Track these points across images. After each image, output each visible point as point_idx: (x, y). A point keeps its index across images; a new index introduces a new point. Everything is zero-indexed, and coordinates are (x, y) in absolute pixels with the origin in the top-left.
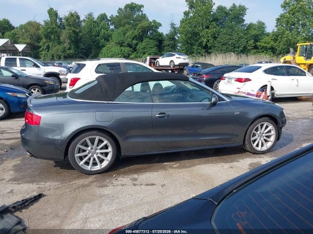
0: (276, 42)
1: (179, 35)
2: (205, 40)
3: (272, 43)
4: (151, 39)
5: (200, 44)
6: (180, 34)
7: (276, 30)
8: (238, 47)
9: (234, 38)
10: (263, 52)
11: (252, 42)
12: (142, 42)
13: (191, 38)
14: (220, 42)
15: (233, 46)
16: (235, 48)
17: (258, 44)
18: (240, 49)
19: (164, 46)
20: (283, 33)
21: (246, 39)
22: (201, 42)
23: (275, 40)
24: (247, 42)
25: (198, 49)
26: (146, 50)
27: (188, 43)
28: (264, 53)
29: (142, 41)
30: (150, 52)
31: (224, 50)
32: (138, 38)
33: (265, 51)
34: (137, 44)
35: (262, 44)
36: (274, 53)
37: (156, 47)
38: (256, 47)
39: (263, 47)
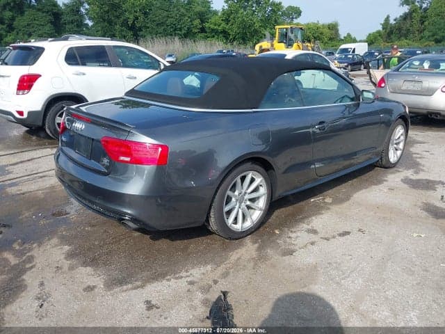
0: (227, 24)
1: (87, 7)
2: (132, 17)
3: (223, 24)
4: (39, 10)
5: (125, 23)
6: (89, 4)
7: (226, 7)
8: (180, 30)
9: (173, 15)
10: (214, 37)
11: (197, 22)
12: (22, 16)
13: (108, 12)
14: (154, 21)
15: (173, 27)
16: (175, 30)
17: (207, 25)
18: (183, 32)
19: (65, 24)
20: (237, 12)
21: (189, 17)
22: (126, 20)
23: (227, 21)
24: (191, 21)
25: (122, 31)
26: (33, 30)
27: (104, 20)
28: (214, 39)
29: (22, 13)
30: (40, 32)
31: (160, 33)
32: (14, 7)
33: (216, 36)
34: (13, 19)
35: (212, 26)
36: (227, 39)
37: (49, 24)
38: (203, 30)
39: (213, 30)
